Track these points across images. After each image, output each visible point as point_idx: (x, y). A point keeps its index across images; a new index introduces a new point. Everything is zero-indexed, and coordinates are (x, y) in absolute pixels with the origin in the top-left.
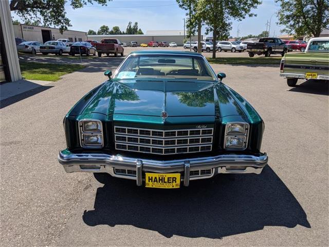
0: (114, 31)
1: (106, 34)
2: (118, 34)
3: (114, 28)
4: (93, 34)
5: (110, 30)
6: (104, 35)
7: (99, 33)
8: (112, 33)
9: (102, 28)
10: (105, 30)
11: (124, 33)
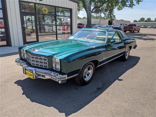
0: (147, 20)
1: (143, 22)
2: (150, 22)
3: (148, 19)
4: (136, 22)
5: (145, 20)
6: (141, 22)
7: (139, 21)
8: (146, 21)
9: (141, 19)
10: (142, 20)
11: (153, 21)
